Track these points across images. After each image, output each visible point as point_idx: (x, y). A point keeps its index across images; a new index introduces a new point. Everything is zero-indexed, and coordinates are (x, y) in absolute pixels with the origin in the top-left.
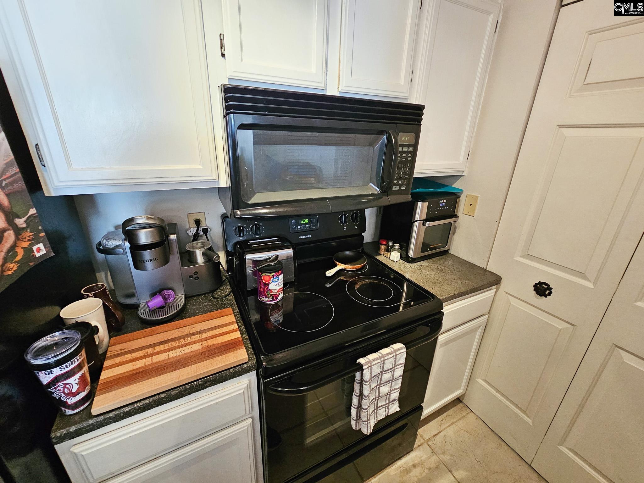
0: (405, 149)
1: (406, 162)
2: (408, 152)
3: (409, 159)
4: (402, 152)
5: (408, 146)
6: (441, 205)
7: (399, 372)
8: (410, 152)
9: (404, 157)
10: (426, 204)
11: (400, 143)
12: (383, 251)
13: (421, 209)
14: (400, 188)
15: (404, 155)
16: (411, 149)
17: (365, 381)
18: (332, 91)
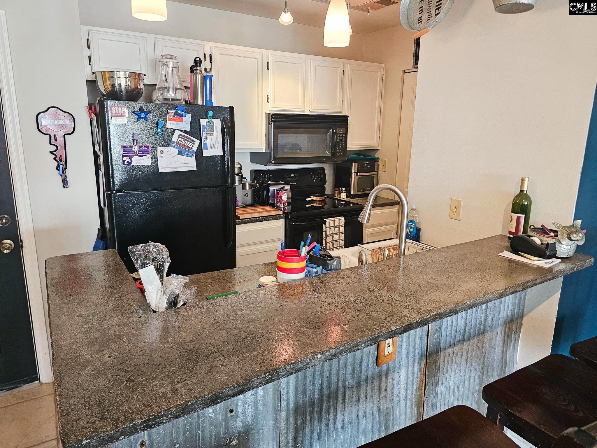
0: (341, 135)
1: (342, 141)
2: (342, 137)
3: (344, 140)
4: (340, 137)
5: (342, 134)
6: (366, 165)
7: (342, 229)
8: (344, 137)
9: (341, 139)
10: (357, 163)
11: (338, 132)
12: (337, 194)
13: (355, 166)
14: (341, 154)
15: (341, 138)
16: (344, 135)
17: (328, 235)
18: (307, 112)
